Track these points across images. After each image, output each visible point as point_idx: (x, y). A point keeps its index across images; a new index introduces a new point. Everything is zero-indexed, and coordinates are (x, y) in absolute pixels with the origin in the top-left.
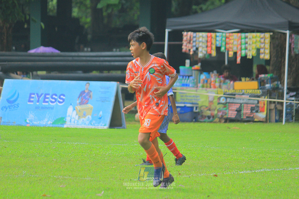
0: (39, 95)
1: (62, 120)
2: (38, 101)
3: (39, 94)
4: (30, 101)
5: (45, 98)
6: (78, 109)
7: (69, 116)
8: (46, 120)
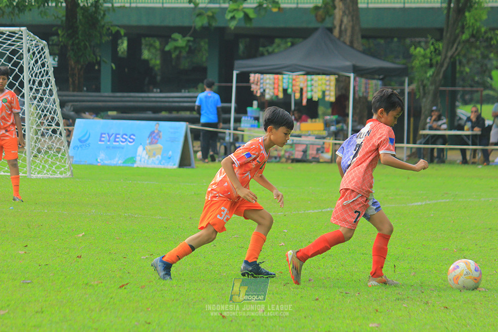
1: (132, 159)
2: (109, 141)
3: (110, 134)
4: (101, 141)
5: (116, 137)
6: (148, 148)
7: (139, 155)
8: (117, 159)
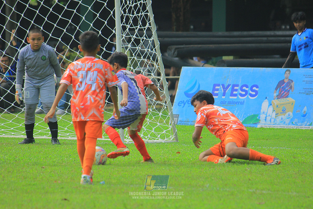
0: (226, 86)
1: (255, 118)
2: (224, 94)
5: (233, 90)
6: (276, 103)
7: (264, 113)
